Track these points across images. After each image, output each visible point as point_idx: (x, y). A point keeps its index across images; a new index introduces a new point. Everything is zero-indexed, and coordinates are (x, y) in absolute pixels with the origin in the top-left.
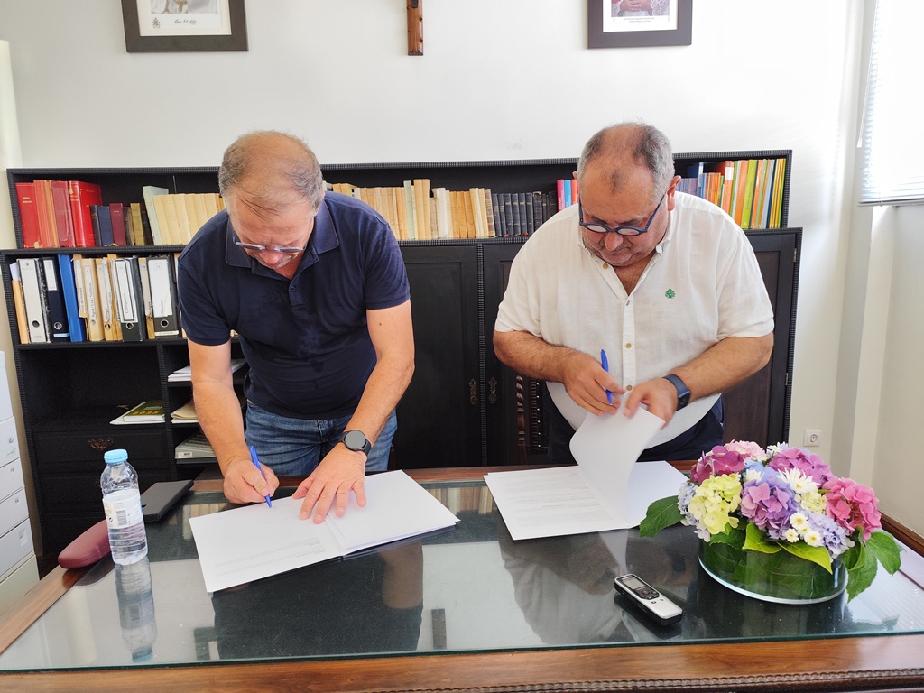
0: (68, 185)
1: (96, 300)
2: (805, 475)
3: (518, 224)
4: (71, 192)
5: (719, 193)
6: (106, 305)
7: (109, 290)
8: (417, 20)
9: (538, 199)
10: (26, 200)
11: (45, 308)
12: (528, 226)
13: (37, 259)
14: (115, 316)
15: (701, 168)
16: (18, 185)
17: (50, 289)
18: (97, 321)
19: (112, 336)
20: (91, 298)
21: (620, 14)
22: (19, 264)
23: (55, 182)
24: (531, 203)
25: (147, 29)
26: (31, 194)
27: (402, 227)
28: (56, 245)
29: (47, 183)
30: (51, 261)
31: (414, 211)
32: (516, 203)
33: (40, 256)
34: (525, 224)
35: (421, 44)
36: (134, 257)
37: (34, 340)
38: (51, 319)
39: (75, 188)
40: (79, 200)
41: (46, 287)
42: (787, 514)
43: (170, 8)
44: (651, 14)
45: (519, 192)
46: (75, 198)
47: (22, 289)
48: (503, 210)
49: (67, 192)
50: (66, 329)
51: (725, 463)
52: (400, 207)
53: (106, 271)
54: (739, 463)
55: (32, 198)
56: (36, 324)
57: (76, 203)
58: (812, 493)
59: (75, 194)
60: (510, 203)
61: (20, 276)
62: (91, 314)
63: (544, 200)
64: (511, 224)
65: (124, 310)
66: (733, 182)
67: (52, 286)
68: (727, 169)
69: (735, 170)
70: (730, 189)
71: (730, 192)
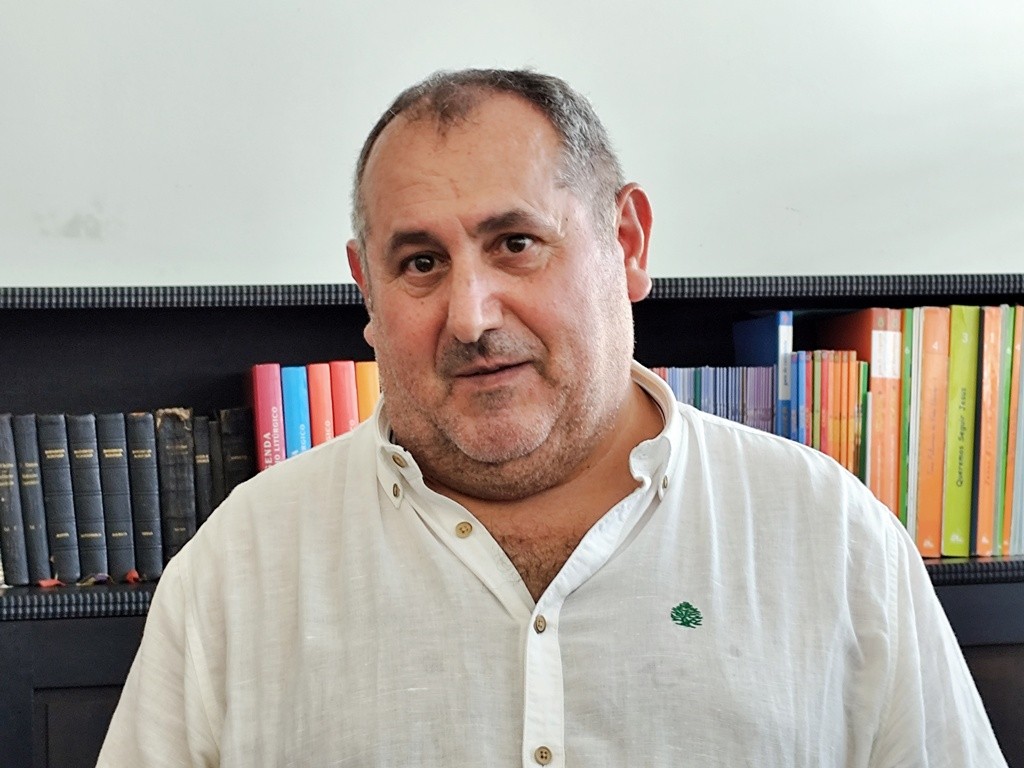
3: (99, 535)
9: (177, 438)
12: (140, 546)
15: (786, 334)
24: (149, 453)
32: (90, 453)
34: (124, 534)
45: (102, 405)
48: (33, 480)
60: (62, 453)
63: (202, 441)
64: (70, 533)
66: (902, 386)
68: (876, 335)
69: (906, 342)
70: (893, 410)
71: (892, 423)
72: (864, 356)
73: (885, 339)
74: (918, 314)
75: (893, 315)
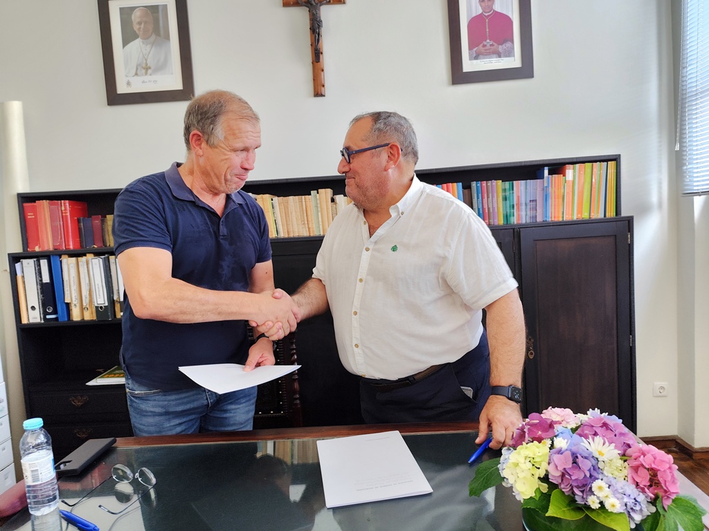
0: (61, 203)
1: (78, 289)
2: (607, 443)
4: (63, 208)
5: (562, 191)
6: (85, 293)
7: (87, 281)
8: (320, 71)
10: (30, 216)
11: (41, 296)
13: (35, 259)
14: (91, 301)
15: (546, 171)
16: (25, 205)
17: (44, 281)
18: (78, 305)
19: (89, 316)
20: (74, 288)
21: (476, 58)
22: (22, 264)
23: (51, 202)
25: (122, 88)
26: (34, 211)
27: (310, 226)
28: (51, 248)
29: (45, 203)
30: (46, 261)
31: (320, 213)
33: (38, 257)
35: (323, 89)
36: (106, 255)
37: (32, 321)
38: (44, 304)
39: (66, 205)
40: (68, 214)
41: (41, 280)
42: (589, 480)
43: (138, 73)
44: (500, 57)
46: (66, 213)
47: (24, 282)
49: (60, 208)
50: (55, 312)
51: (538, 430)
52: (309, 210)
53: (86, 266)
54: (551, 430)
55: (35, 214)
56: (33, 308)
57: (66, 216)
58: (614, 460)
59: (65, 210)
61: (23, 272)
62: (74, 299)
65: (98, 296)
66: (573, 182)
67: (46, 279)
68: (567, 171)
69: (574, 172)
70: (571, 187)
71: (571, 190)
72: (564, 175)
73: (570, 172)
74: (577, 165)
75: (571, 166)
